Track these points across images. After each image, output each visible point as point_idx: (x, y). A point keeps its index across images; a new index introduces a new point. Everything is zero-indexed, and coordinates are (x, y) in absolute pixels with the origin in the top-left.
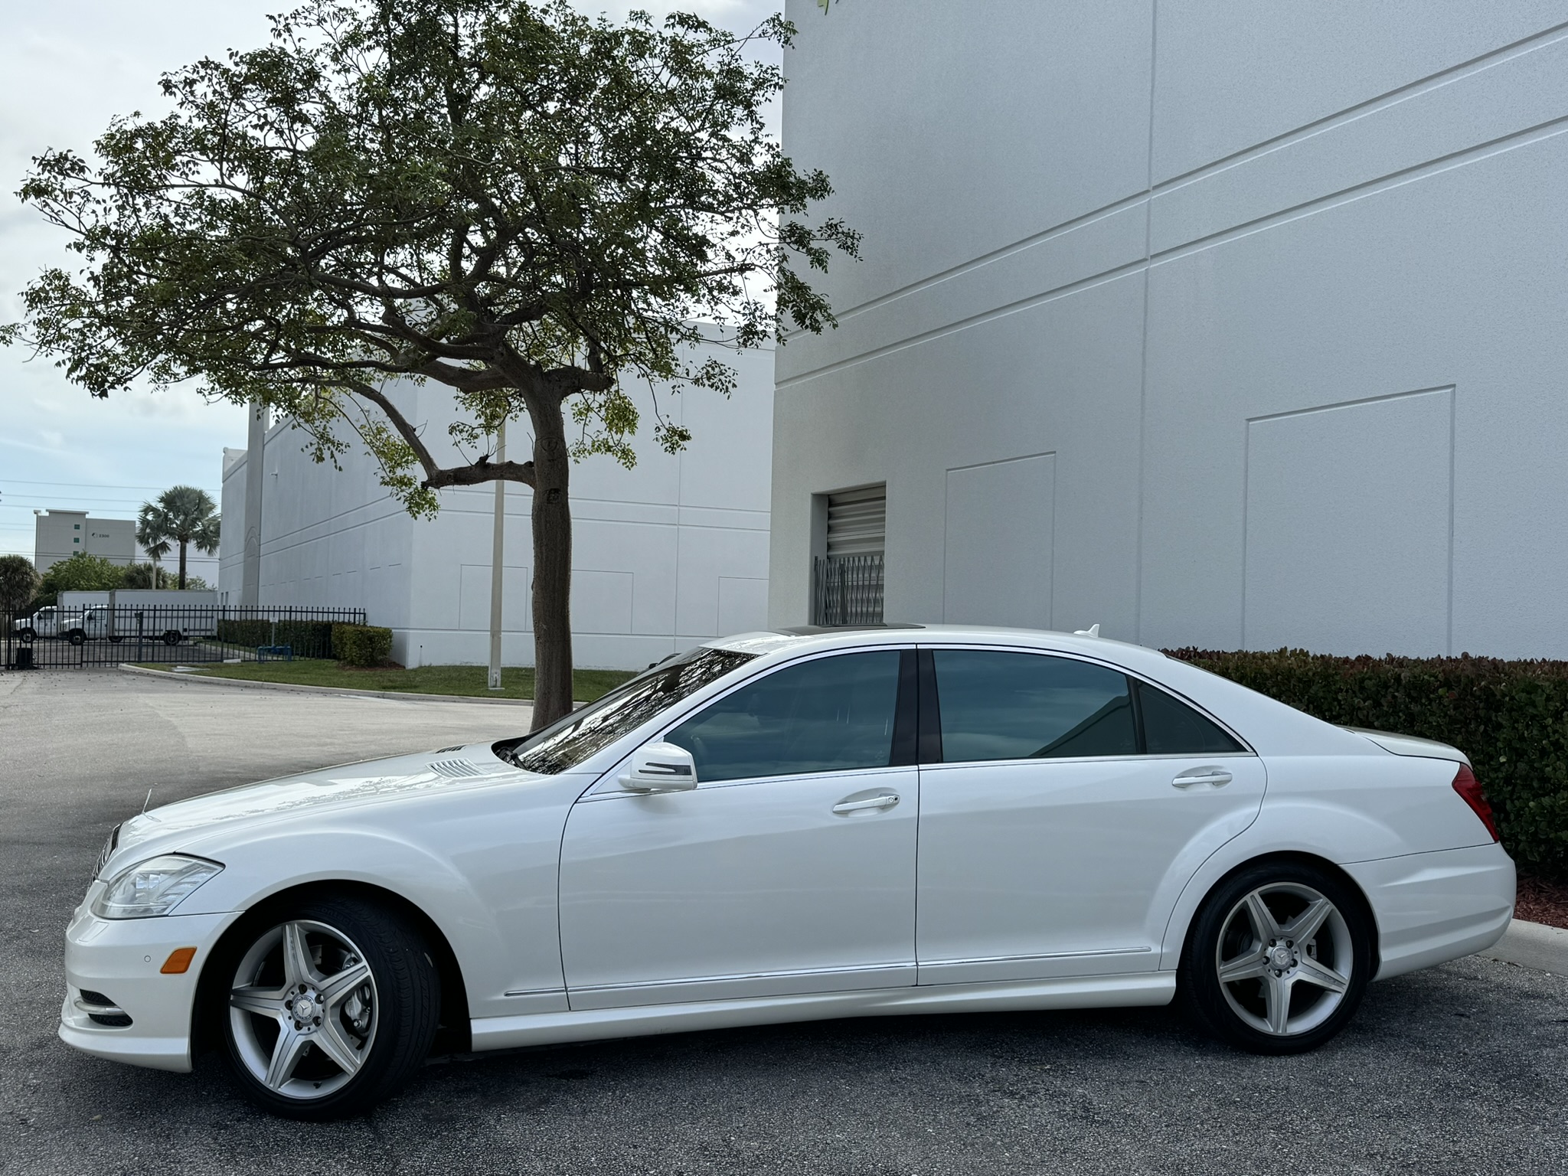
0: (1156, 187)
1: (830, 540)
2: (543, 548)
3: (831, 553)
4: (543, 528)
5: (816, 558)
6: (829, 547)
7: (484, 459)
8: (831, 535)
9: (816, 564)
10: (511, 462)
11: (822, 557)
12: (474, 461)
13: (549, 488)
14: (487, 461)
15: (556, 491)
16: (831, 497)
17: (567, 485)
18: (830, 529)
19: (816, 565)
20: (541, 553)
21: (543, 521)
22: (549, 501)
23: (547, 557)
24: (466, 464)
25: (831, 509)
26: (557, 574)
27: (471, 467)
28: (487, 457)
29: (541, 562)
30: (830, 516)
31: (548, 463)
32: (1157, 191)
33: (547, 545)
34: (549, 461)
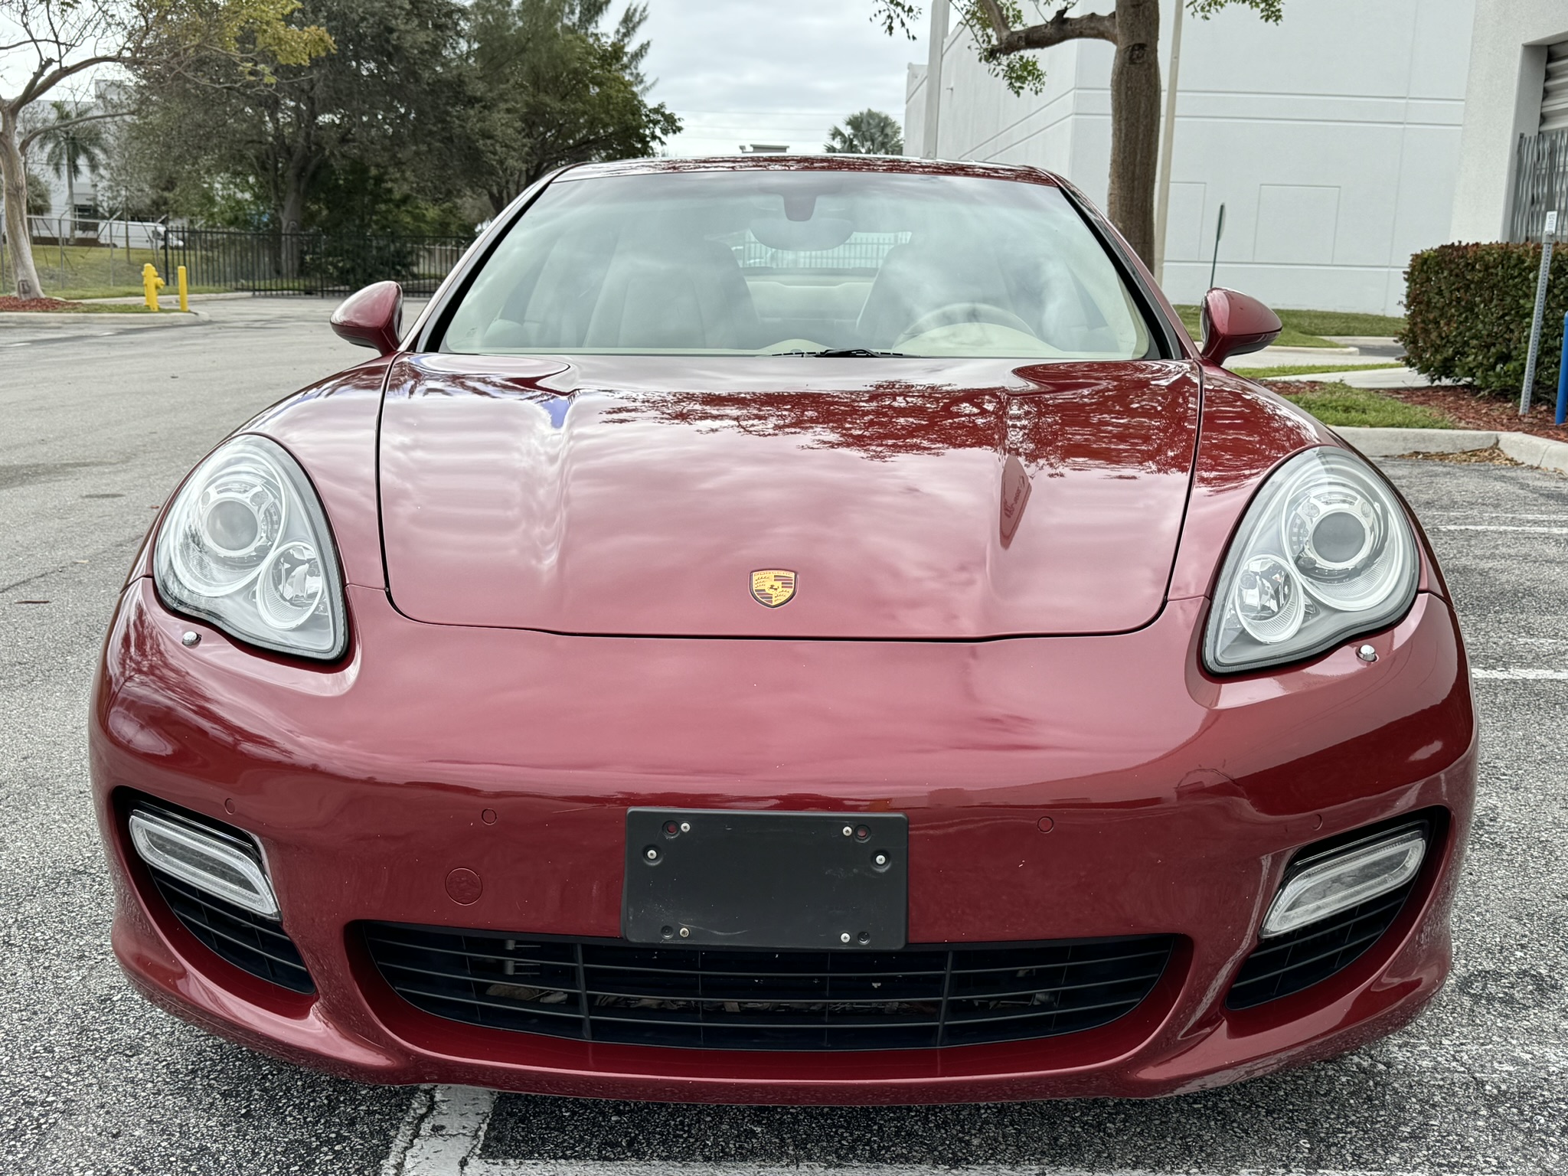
1: (1544, 110)
2: (1123, 123)
3: (1546, 128)
4: (1123, 96)
5: (1522, 136)
6: (1544, 119)
8: (1547, 103)
9: (1521, 140)
11: (1531, 132)
12: (1050, 15)
13: (1132, 43)
14: (1066, 16)
15: (1142, 46)
16: (1552, 48)
17: (1157, 39)
18: (1547, 94)
19: (1520, 146)
20: (1120, 130)
21: (1123, 87)
22: (1132, 61)
23: (1126, 135)
24: (1041, 22)
25: (1552, 65)
26: (1139, 157)
27: (1046, 26)
29: (1119, 142)
30: (1549, 76)
33: (1127, 119)
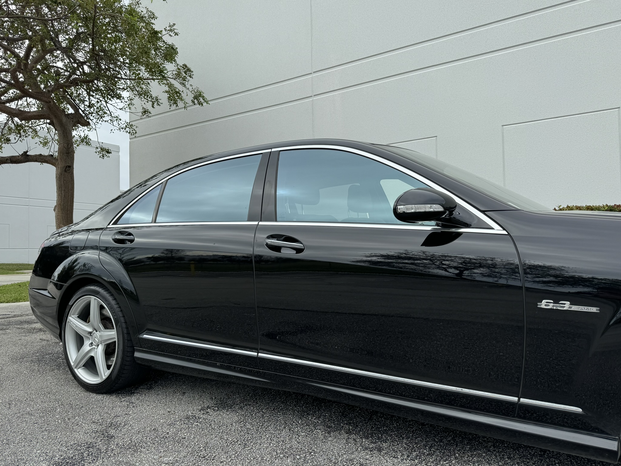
0: (314, 72)
7: (25, 153)
10: (41, 154)
28: (27, 151)
31: (66, 154)
32: (315, 73)
34: (67, 153)
